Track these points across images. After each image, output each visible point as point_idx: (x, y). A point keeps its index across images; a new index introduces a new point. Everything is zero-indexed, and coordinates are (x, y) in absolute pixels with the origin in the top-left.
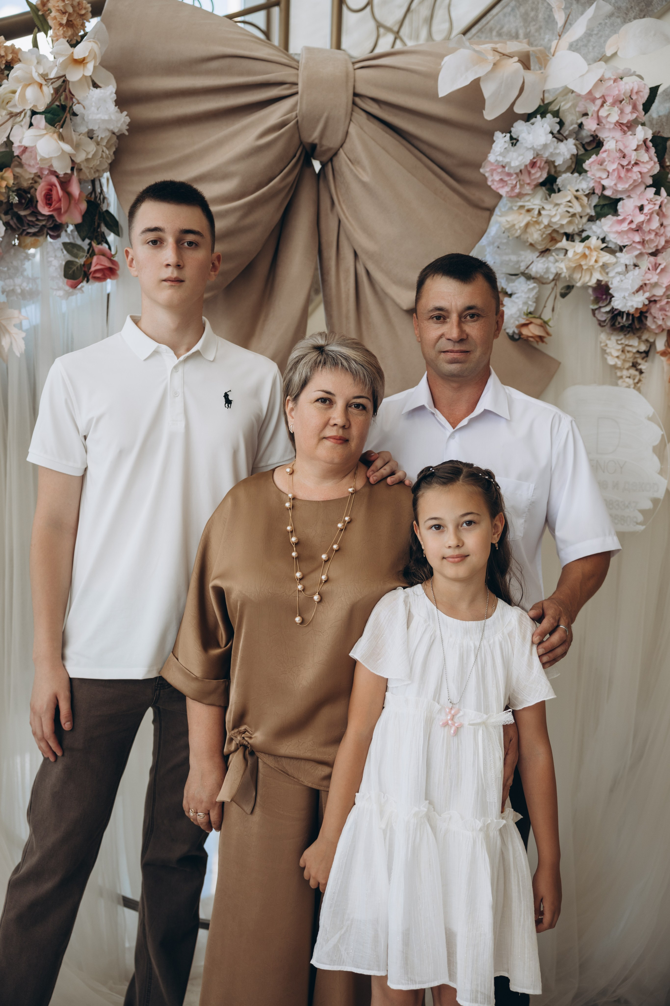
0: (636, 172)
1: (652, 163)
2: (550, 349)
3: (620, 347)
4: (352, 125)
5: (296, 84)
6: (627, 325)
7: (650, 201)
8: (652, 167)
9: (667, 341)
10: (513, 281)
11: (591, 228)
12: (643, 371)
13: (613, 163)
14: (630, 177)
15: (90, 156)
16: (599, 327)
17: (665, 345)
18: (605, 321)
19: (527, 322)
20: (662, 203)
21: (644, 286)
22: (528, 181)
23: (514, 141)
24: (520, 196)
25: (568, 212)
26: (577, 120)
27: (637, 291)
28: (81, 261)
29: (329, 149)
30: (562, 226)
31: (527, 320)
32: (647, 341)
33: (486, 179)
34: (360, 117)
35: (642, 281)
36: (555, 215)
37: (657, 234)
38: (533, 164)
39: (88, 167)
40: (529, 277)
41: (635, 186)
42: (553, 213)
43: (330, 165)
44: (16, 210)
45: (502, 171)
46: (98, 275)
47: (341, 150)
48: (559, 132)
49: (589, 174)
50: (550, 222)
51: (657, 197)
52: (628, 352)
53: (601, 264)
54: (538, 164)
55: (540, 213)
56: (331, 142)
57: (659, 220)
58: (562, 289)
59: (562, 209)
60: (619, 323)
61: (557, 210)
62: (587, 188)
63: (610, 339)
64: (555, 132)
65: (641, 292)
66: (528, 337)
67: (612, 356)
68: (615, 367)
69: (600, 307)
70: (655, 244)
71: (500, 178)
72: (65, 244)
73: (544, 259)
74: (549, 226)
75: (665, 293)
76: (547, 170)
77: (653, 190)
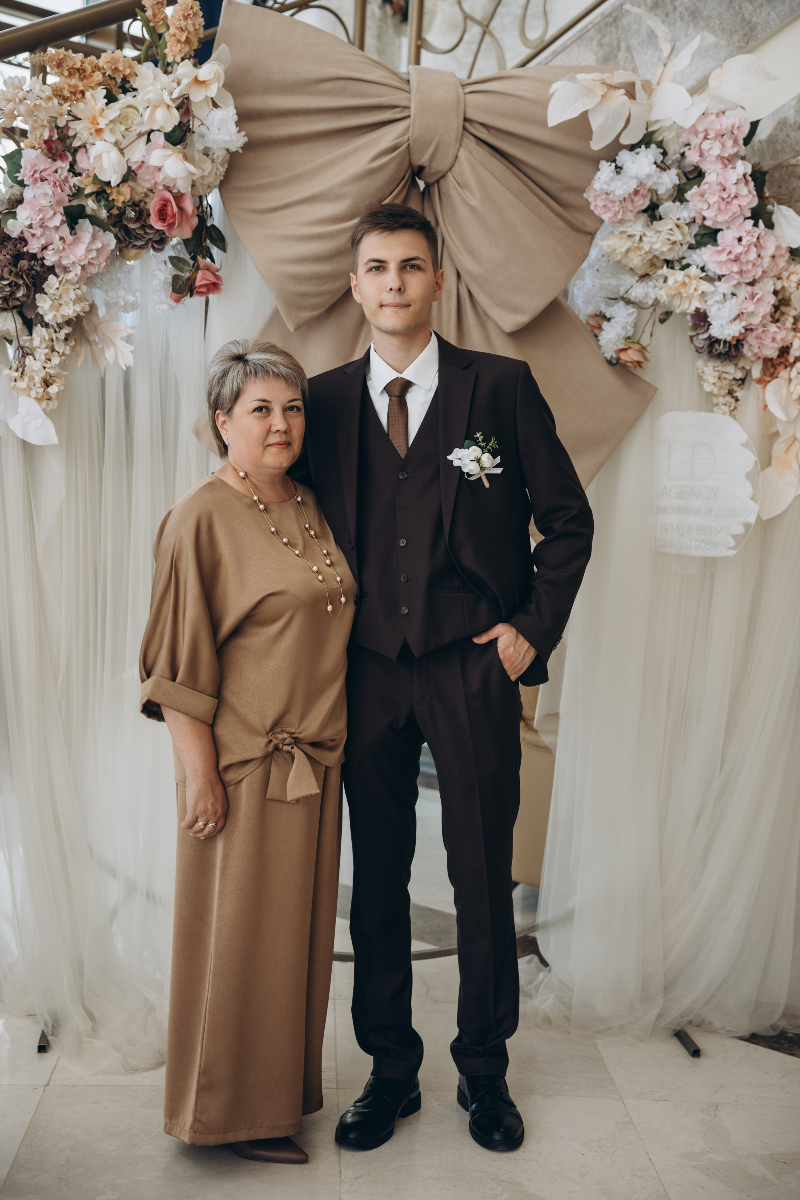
0: (735, 205)
1: (751, 196)
2: (647, 375)
3: (716, 374)
4: (462, 149)
5: (409, 108)
6: (724, 352)
7: (748, 233)
8: (751, 201)
9: (763, 368)
10: (612, 306)
11: (691, 256)
12: (739, 398)
13: (714, 195)
14: (730, 210)
15: (206, 174)
16: (696, 353)
17: (761, 373)
18: (702, 348)
19: (626, 347)
20: (759, 235)
21: (741, 314)
22: (631, 208)
23: (619, 169)
24: (621, 222)
25: (669, 240)
26: (680, 149)
27: (735, 320)
28: (187, 275)
29: (438, 172)
30: (662, 253)
31: (626, 345)
32: (743, 368)
33: (589, 204)
34: (470, 142)
35: (739, 309)
36: (657, 242)
37: (754, 265)
38: (636, 192)
39: (202, 184)
40: (628, 302)
41: (734, 218)
42: (655, 240)
43: (436, 186)
44: (125, 223)
45: (606, 198)
46: (203, 290)
47: (449, 173)
48: (662, 162)
49: (690, 204)
50: (651, 248)
51: (756, 229)
52: (725, 379)
53: (700, 292)
54: (641, 192)
55: (641, 239)
56: (440, 165)
57: (757, 251)
58: (661, 315)
59: (664, 236)
60: (716, 350)
61: (658, 237)
62: (689, 216)
63: (707, 366)
64: (659, 162)
65: (738, 321)
66: (627, 362)
67: (708, 382)
68: (711, 394)
69: (698, 334)
70: (753, 274)
71: (604, 204)
72: (171, 258)
73: (643, 284)
74: (650, 252)
75: (761, 322)
76: (649, 198)
77: (752, 222)
